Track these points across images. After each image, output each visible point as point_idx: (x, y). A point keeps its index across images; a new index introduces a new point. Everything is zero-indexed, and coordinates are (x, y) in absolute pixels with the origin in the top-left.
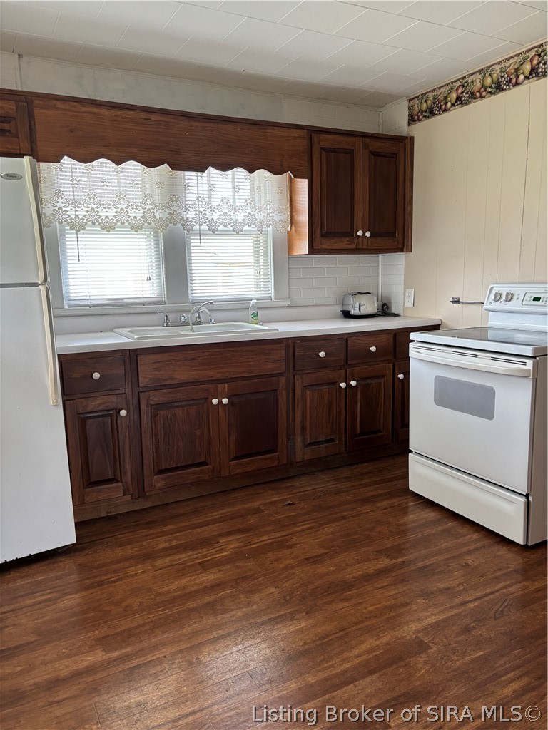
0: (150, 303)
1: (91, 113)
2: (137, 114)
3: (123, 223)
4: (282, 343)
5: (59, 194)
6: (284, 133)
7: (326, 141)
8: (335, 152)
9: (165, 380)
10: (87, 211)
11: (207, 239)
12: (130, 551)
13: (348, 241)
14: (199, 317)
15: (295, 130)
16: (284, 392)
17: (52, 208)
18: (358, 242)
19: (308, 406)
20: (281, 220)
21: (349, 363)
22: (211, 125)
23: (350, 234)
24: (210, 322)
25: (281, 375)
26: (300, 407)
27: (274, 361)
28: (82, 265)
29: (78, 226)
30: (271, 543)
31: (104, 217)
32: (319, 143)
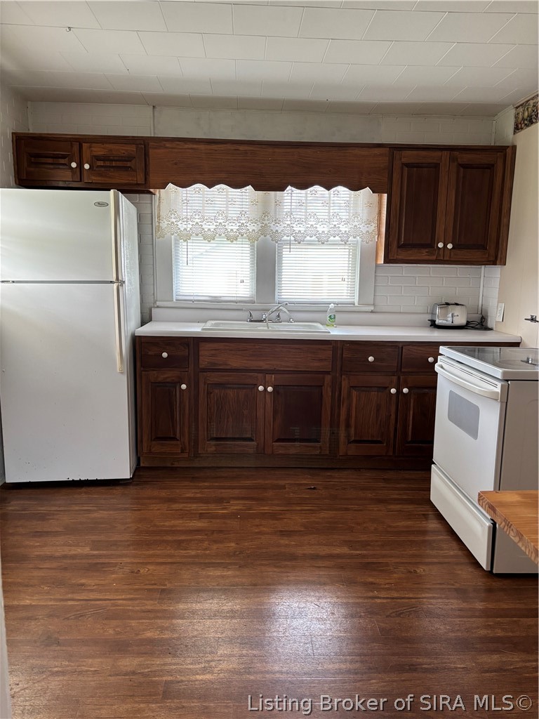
0: (240, 302)
1: (191, 149)
2: (229, 146)
3: (220, 235)
4: (331, 344)
5: (173, 212)
6: (365, 152)
7: (408, 157)
8: (417, 167)
9: (220, 365)
10: (192, 225)
11: (296, 248)
12: (163, 493)
13: (427, 252)
14: (279, 316)
15: (377, 149)
16: (329, 389)
17: (166, 222)
18: (438, 253)
19: (354, 405)
20: (368, 231)
21: (403, 370)
22: (293, 150)
23: (431, 246)
24: (289, 321)
25: (328, 373)
26: (345, 405)
27: (321, 360)
28: (190, 268)
29: (187, 237)
30: (266, 513)
31: (206, 230)
32: (401, 159)
